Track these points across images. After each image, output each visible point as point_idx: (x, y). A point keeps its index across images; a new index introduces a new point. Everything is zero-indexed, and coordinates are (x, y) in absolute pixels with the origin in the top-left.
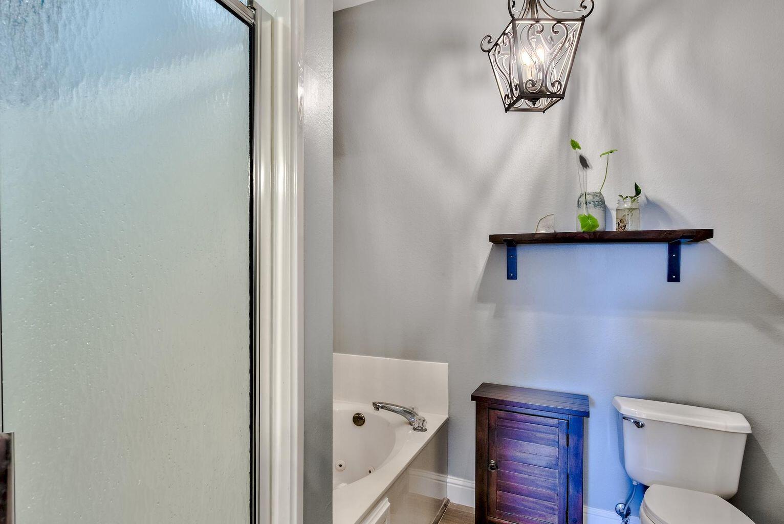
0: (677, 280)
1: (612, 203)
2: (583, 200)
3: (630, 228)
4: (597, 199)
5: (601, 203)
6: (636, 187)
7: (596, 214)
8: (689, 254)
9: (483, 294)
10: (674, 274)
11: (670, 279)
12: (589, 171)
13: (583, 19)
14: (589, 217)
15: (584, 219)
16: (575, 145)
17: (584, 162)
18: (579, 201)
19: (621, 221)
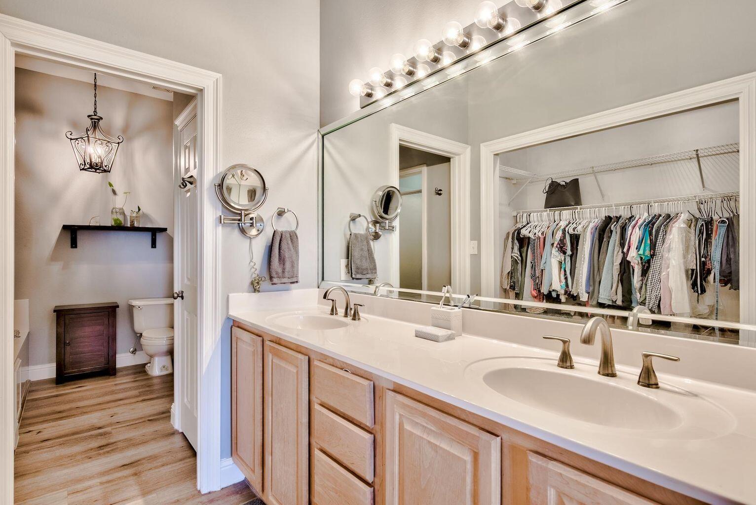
0: (155, 247)
1: (128, 213)
2: (114, 210)
3: (136, 225)
4: (121, 211)
5: (123, 214)
6: (139, 207)
7: (121, 218)
8: (160, 238)
9: (54, 257)
10: (154, 245)
11: (152, 247)
12: (117, 197)
13: (119, 143)
14: (118, 219)
15: (116, 220)
16: (111, 185)
17: (114, 192)
18: (112, 211)
19: (132, 222)
